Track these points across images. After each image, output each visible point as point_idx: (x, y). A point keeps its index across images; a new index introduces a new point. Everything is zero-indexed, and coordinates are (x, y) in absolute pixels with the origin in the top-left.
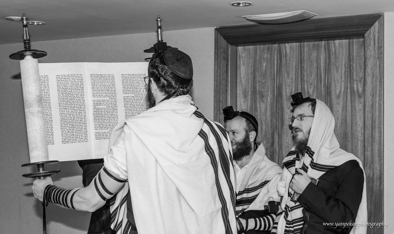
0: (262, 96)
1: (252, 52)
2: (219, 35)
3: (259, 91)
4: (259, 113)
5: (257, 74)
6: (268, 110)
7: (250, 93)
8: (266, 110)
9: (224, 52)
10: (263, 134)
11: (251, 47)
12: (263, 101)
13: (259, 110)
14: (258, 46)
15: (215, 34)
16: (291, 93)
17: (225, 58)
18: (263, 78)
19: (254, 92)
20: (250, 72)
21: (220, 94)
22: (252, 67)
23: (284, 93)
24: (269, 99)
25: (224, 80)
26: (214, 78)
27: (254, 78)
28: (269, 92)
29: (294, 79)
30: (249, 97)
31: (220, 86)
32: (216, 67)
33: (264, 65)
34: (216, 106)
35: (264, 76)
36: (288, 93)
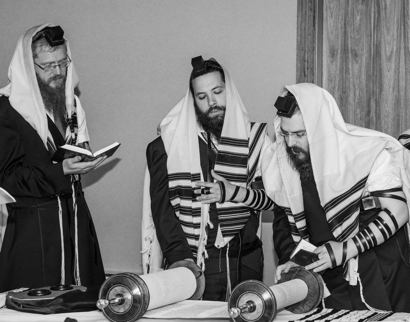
0: (356, 55)
3: (351, 49)
4: (351, 75)
5: (349, 30)
6: (363, 73)
7: (339, 52)
8: (360, 71)
10: (357, 100)
12: (357, 62)
13: (350, 71)
16: (392, 52)
17: (311, 9)
18: (356, 33)
19: (345, 50)
20: (340, 26)
21: (305, 52)
22: (342, 19)
23: (383, 53)
24: (364, 59)
25: (310, 35)
26: (298, 32)
27: (345, 33)
28: (365, 51)
29: (395, 36)
30: (339, 56)
31: (305, 42)
32: (300, 19)
33: (358, 18)
34: (299, 66)
35: (357, 31)
36: (388, 53)
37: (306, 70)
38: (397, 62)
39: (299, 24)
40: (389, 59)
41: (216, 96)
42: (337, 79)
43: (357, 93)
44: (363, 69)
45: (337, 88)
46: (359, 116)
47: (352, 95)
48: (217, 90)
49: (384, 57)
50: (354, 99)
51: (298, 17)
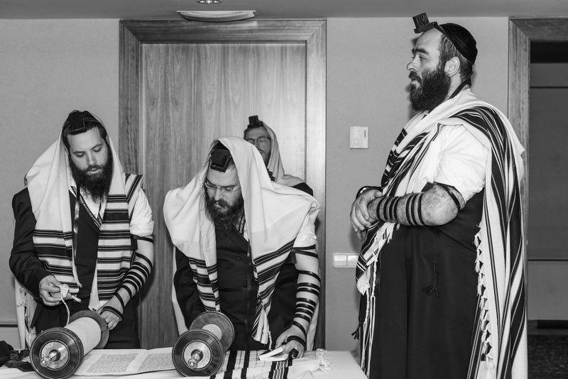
0: (176, 103)
1: (162, 51)
2: (125, 29)
3: (172, 96)
4: (171, 123)
5: (169, 78)
6: (184, 120)
7: (159, 100)
8: (181, 119)
9: (133, 50)
10: (177, 147)
11: (161, 45)
12: (178, 111)
13: (171, 120)
14: (170, 45)
15: (120, 27)
16: (213, 101)
17: (133, 58)
18: (176, 82)
19: (165, 99)
20: (160, 75)
21: (128, 100)
22: (162, 68)
23: (204, 101)
24: (185, 107)
25: (133, 83)
26: (119, 81)
27: (165, 82)
28: (185, 99)
29: (216, 86)
30: (159, 105)
31: (128, 91)
32: (122, 67)
33: (178, 67)
34: (122, 114)
35: (178, 80)
36: (209, 102)
37: (129, 118)
38: (218, 110)
39: (121, 72)
40: (210, 107)
41: (94, 153)
42: (158, 127)
43: (178, 140)
44: (184, 117)
45: (157, 135)
46: (180, 162)
47: (173, 141)
48: (97, 149)
49: (204, 105)
50: (175, 146)
51: (120, 65)
